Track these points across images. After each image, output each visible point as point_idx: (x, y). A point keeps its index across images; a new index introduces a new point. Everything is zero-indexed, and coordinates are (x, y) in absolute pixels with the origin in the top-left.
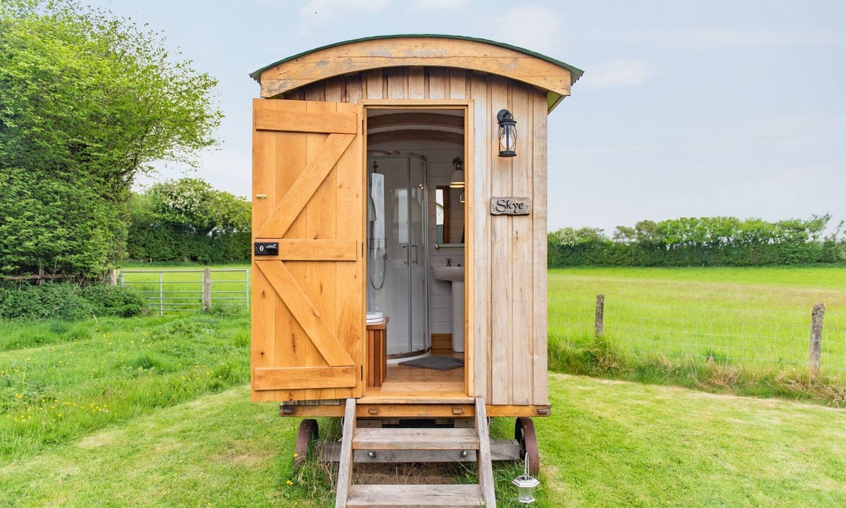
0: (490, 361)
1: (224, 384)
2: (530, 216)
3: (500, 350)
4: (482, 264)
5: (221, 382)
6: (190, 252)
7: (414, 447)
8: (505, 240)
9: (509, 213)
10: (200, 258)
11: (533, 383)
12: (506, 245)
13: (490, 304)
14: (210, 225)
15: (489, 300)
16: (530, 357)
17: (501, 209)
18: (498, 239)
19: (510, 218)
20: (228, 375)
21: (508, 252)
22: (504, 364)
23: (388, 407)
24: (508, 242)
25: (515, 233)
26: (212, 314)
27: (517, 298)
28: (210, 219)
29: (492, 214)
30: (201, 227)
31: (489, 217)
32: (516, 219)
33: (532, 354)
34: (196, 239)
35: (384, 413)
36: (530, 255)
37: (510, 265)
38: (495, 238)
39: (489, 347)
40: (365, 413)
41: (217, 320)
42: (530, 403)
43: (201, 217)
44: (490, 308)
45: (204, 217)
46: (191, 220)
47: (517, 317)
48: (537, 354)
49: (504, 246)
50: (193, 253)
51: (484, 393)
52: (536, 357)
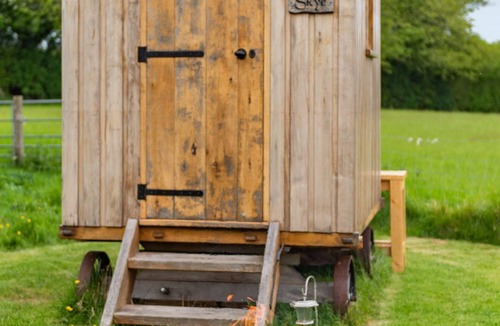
0: (287, 181)
1: (24, 242)
2: (335, 14)
3: (299, 168)
4: (279, 70)
5: (18, 239)
6: (8, 79)
7: (193, 268)
8: (306, 42)
9: (309, 10)
10: (26, 90)
11: (336, 208)
12: (307, 49)
13: (288, 116)
14: (43, 30)
15: (287, 111)
16: (334, 178)
17: (300, 6)
18: (298, 42)
19: (312, 17)
20: (30, 233)
21: (309, 57)
22: (304, 185)
23: (174, 231)
24: (309, 44)
25: (317, 35)
26: (25, 167)
27: (319, 109)
28: (43, 17)
29: (291, 13)
30: (27, 33)
31: (288, 16)
32: (319, 18)
33: (337, 175)
34: (19, 56)
35: (171, 237)
36: (335, 60)
37: (312, 71)
38: (295, 40)
39: (287, 165)
40: (150, 237)
41: (29, 174)
42: (334, 230)
43: (26, 15)
44: (288, 121)
45: (33, 13)
46: (8, 20)
47: (319, 131)
48: (342, 174)
49: (304, 48)
50: (14, 81)
51: (281, 218)
52: (340, 178)
